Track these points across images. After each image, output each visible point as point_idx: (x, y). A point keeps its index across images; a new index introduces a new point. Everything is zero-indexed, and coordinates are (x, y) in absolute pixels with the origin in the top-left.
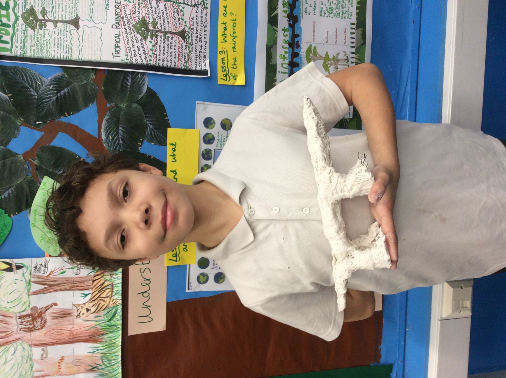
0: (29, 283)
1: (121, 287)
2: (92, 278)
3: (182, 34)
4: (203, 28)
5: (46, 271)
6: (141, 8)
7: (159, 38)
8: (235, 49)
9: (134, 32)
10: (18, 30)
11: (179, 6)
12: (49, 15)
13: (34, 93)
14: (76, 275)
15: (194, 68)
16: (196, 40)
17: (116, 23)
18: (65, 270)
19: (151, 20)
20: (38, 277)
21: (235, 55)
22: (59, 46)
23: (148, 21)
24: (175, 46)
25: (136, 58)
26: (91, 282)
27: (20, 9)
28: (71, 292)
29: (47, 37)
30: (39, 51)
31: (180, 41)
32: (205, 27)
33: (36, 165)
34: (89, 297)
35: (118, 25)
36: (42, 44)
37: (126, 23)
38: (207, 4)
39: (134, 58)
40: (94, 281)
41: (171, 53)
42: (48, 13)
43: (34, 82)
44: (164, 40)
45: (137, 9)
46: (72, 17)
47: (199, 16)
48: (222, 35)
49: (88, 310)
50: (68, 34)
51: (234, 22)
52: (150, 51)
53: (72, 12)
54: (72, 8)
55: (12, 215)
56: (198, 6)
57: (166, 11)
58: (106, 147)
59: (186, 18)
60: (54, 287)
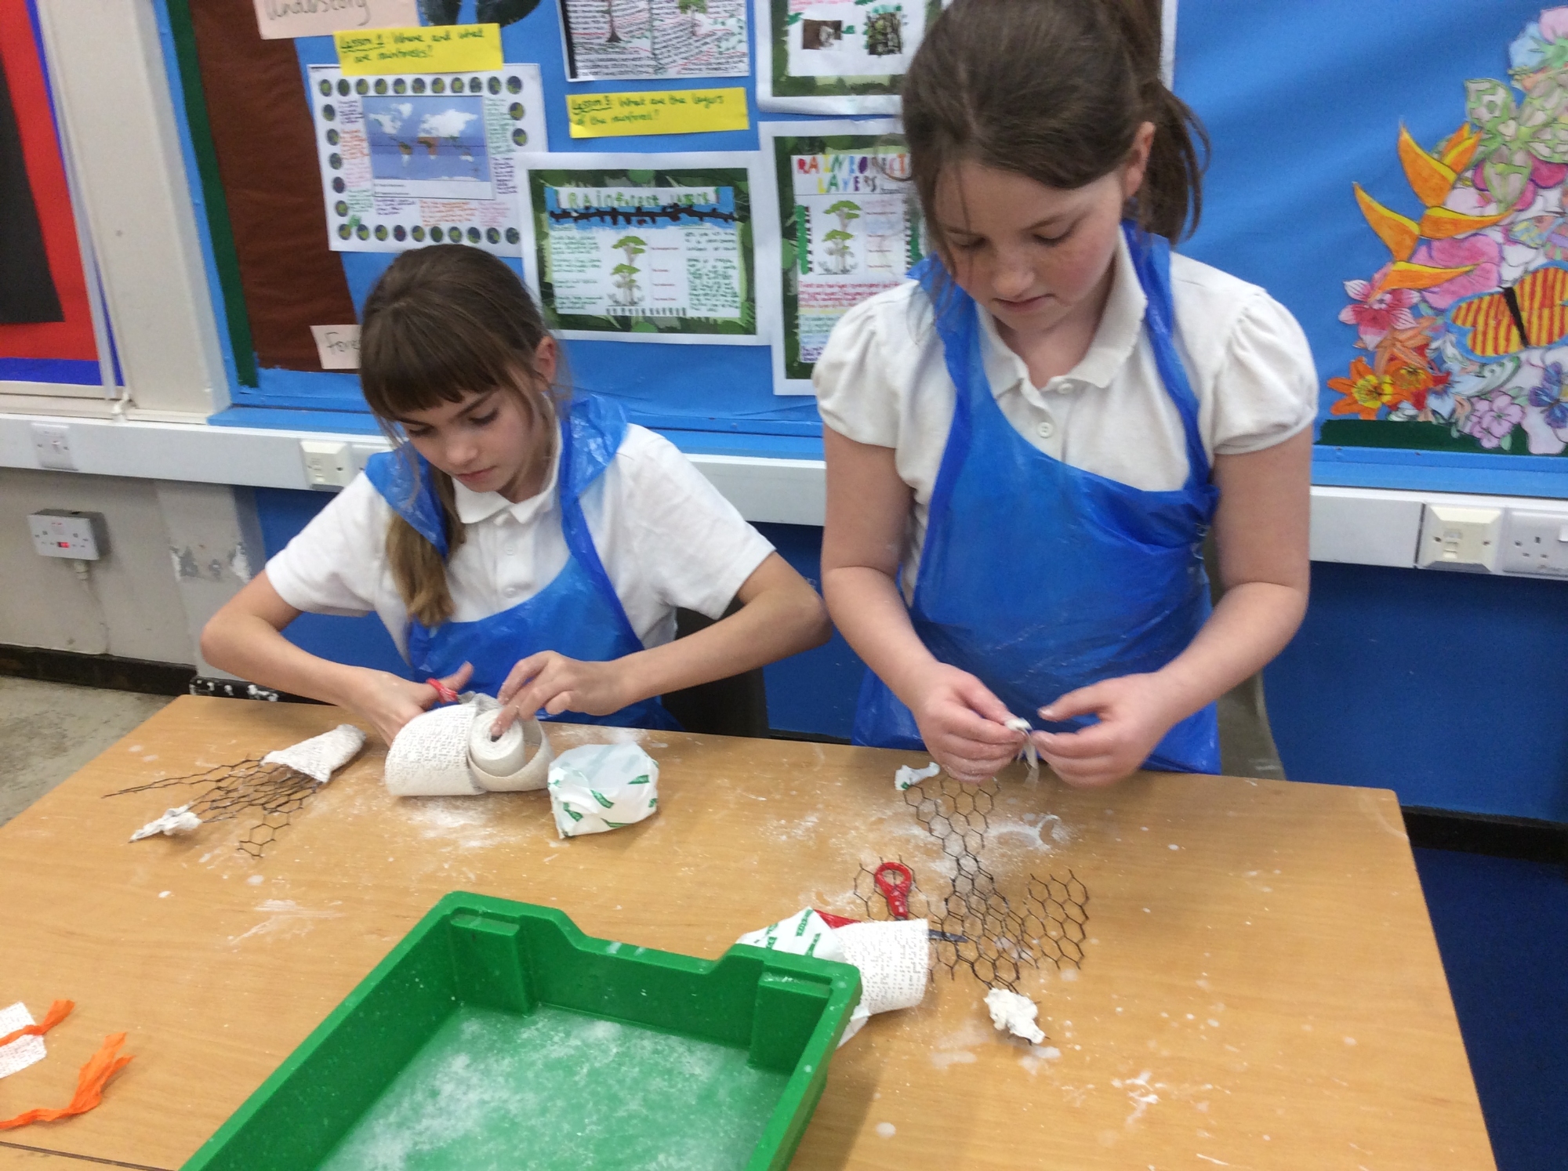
3: (614, 38)
4: (630, 69)
8: (617, 121)
11: (648, 30)
15: (578, 57)
16: (613, 59)
21: (608, 121)
24: (597, 28)
31: (605, 34)
32: (632, 72)
38: (661, 73)
41: (588, 23)
44: (601, 10)
47: (644, 62)
48: (628, 99)
51: (648, 117)
56: (654, 59)
57: (637, 12)
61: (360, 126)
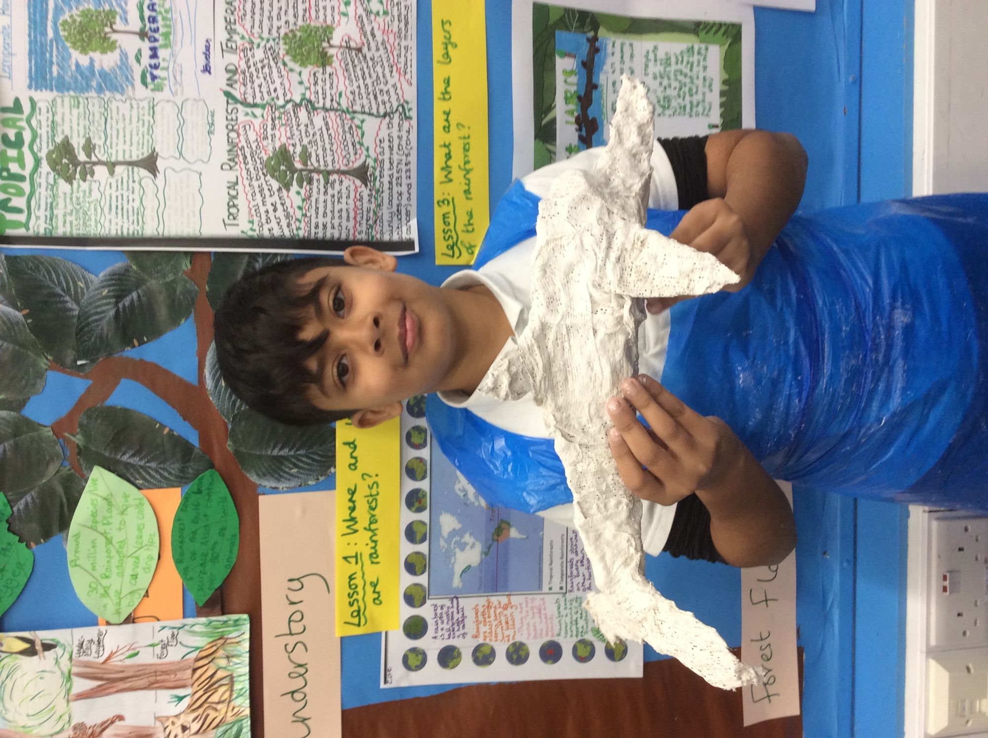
0: (69, 677)
1: (248, 682)
2: (192, 665)
3: (362, 174)
4: (404, 158)
5: (101, 653)
6: (277, 127)
7: (315, 183)
8: (470, 193)
9: (265, 176)
10: (40, 184)
11: (352, 119)
12: (100, 152)
13: (71, 305)
14: (160, 658)
15: (386, 238)
16: (389, 182)
17: (230, 160)
18: (137, 651)
19: (299, 149)
20: (87, 665)
21: (470, 205)
22: (120, 211)
23: (292, 152)
24: (348, 197)
25: (269, 226)
26: (190, 672)
27: (44, 145)
28: (151, 694)
29: (96, 195)
30: (81, 223)
31: (356, 187)
32: (407, 155)
33: (78, 445)
34: (186, 702)
35: (232, 164)
36: (85, 209)
37: (249, 158)
38: (410, 110)
39: (266, 227)
40: (195, 670)
41: (341, 211)
42: (97, 147)
43: (71, 284)
44: (325, 187)
45: (269, 129)
46: (143, 154)
47: (395, 134)
48: (442, 169)
49: (184, 728)
50: (136, 186)
51: (466, 141)
52: (297, 210)
53: (143, 144)
54: (143, 136)
55: (32, 544)
56: (392, 116)
57: (328, 130)
58: (214, 402)
59: (368, 141)
60: (117, 684)
61: (468, 604)
